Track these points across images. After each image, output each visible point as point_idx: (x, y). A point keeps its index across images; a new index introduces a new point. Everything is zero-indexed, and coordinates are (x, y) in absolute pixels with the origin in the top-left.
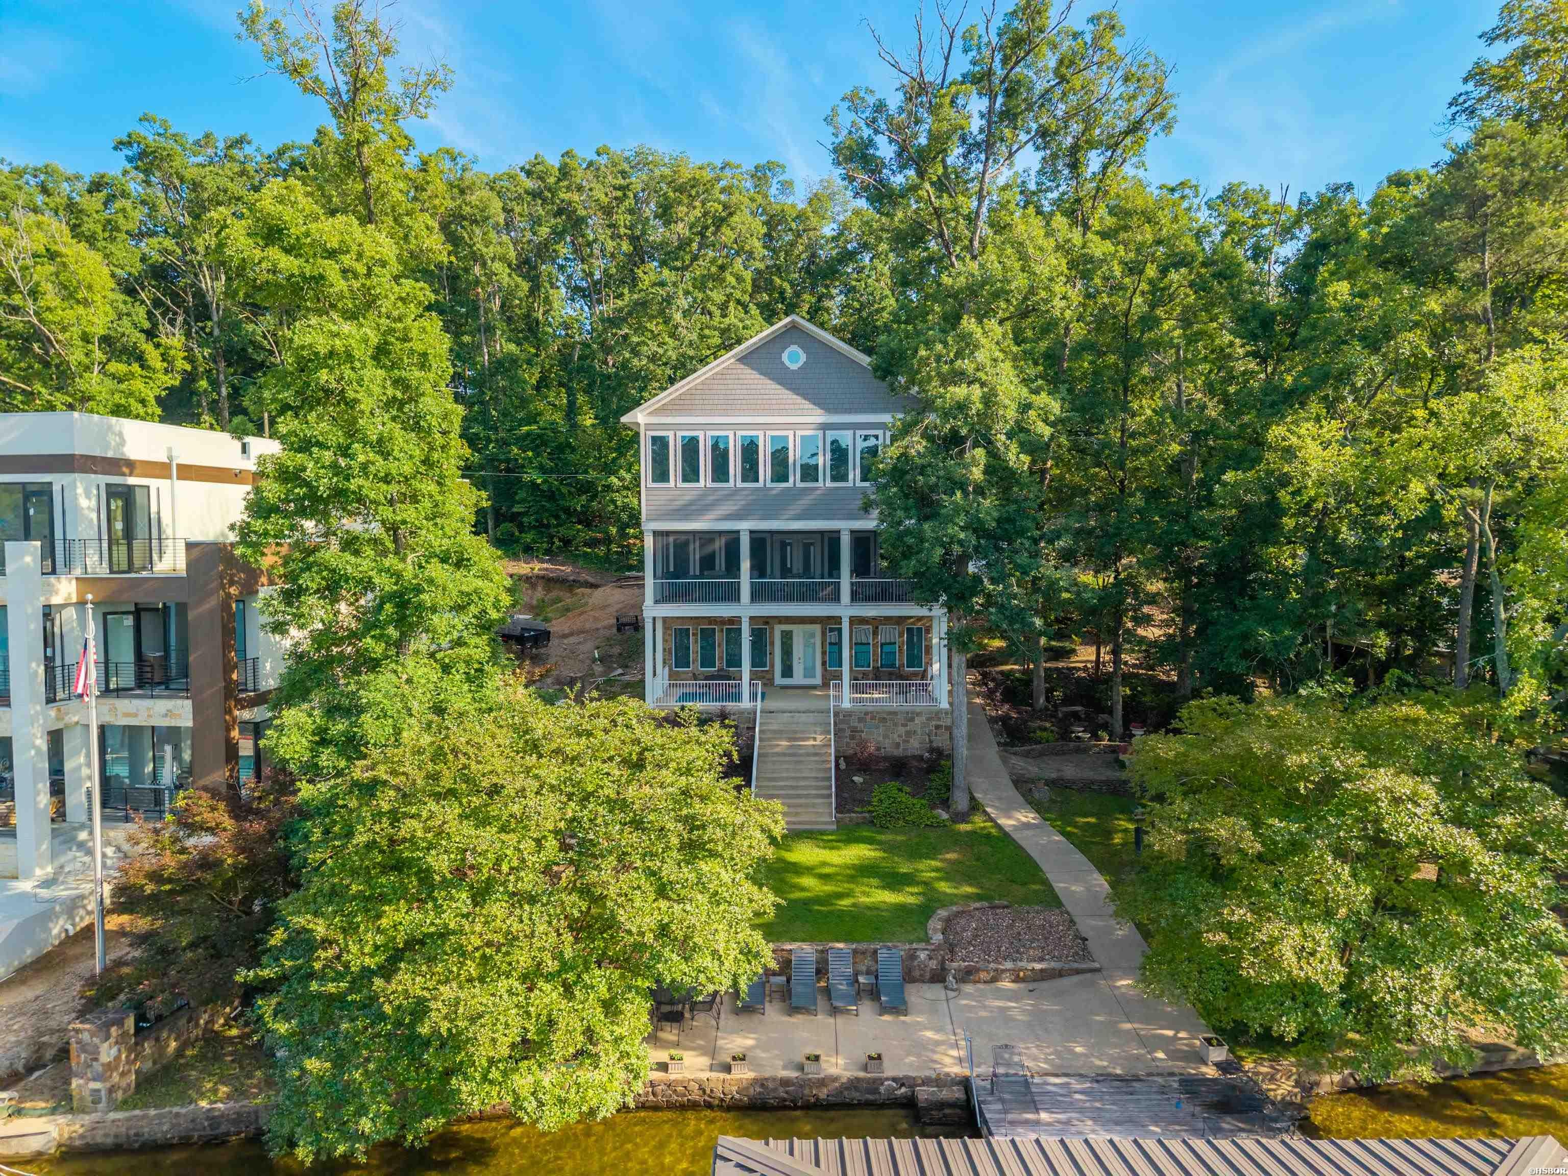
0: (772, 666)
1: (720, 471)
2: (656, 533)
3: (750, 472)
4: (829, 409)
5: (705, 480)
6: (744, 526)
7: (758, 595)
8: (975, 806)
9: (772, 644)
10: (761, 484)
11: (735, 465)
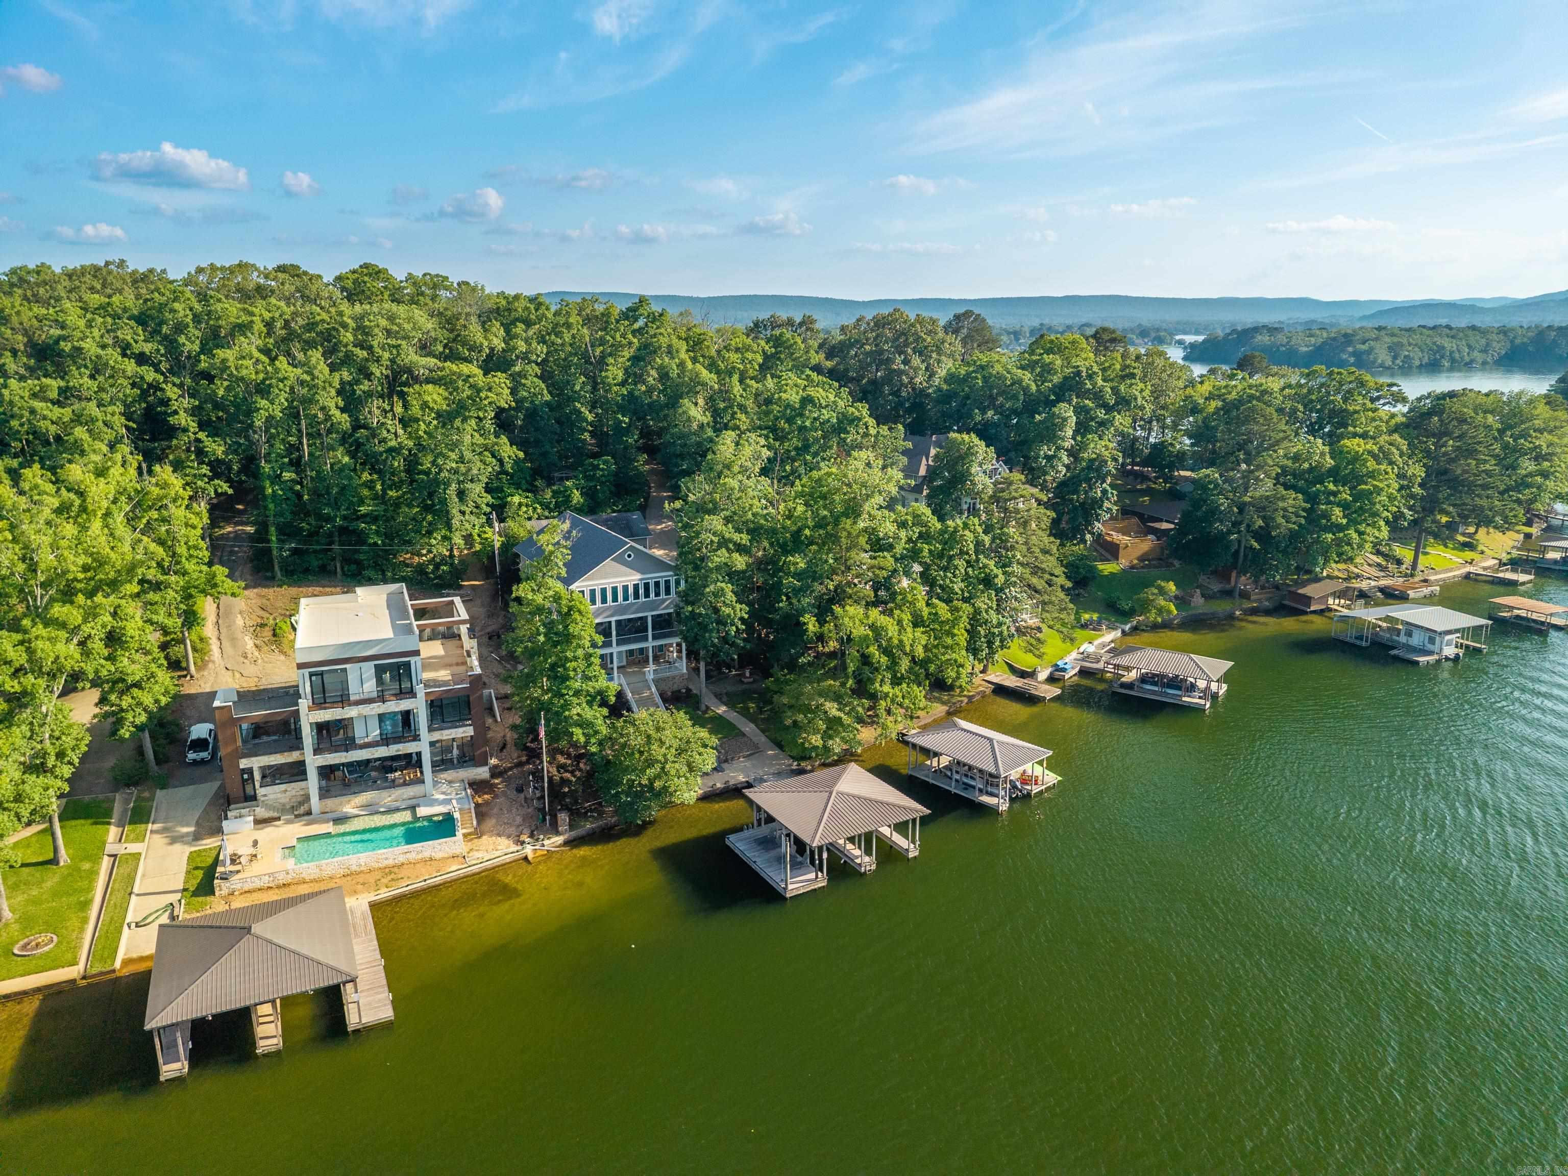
1: (604, 600)
4: (642, 573)
5: (598, 604)
6: (613, 619)
8: (708, 708)
10: (619, 603)
11: (609, 597)
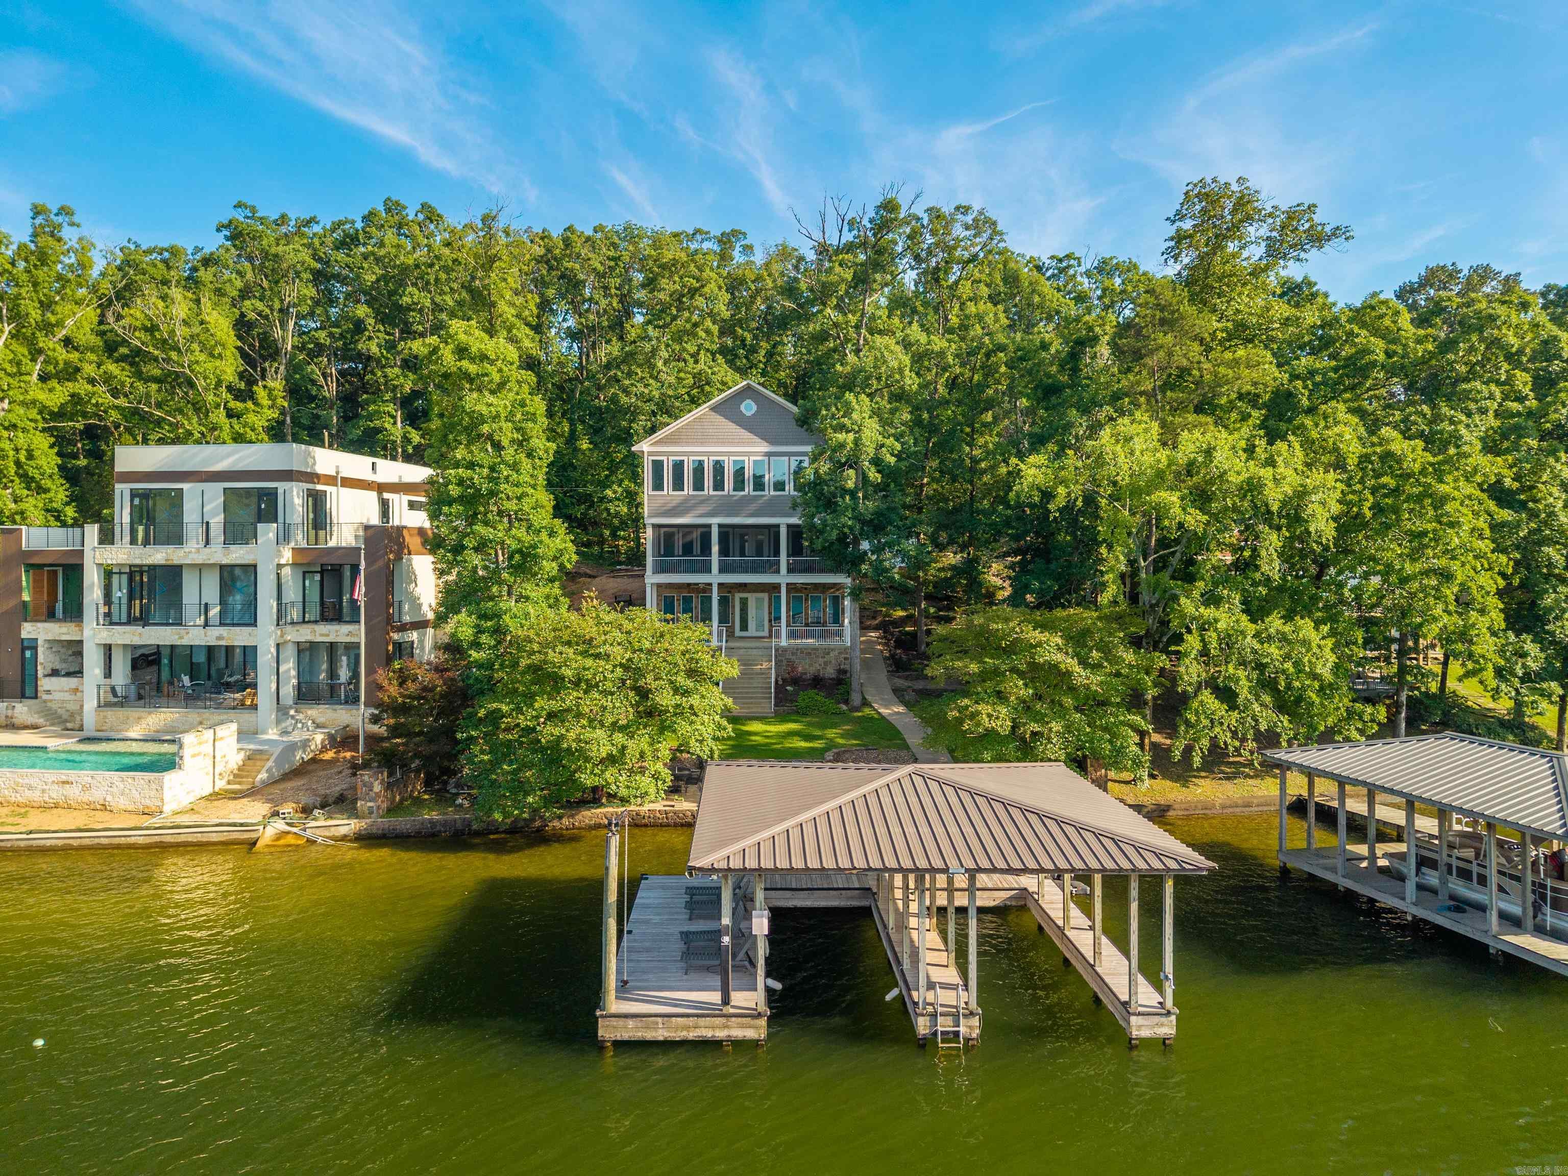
0: (733, 622)
1: (698, 485)
2: (655, 526)
3: (719, 485)
4: (771, 442)
5: (688, 490)
6: (715, 521)
7: (723, 569)
8: (865, 703)
9: (733, 607)
10: (726, 492)
11: (708, 481)
